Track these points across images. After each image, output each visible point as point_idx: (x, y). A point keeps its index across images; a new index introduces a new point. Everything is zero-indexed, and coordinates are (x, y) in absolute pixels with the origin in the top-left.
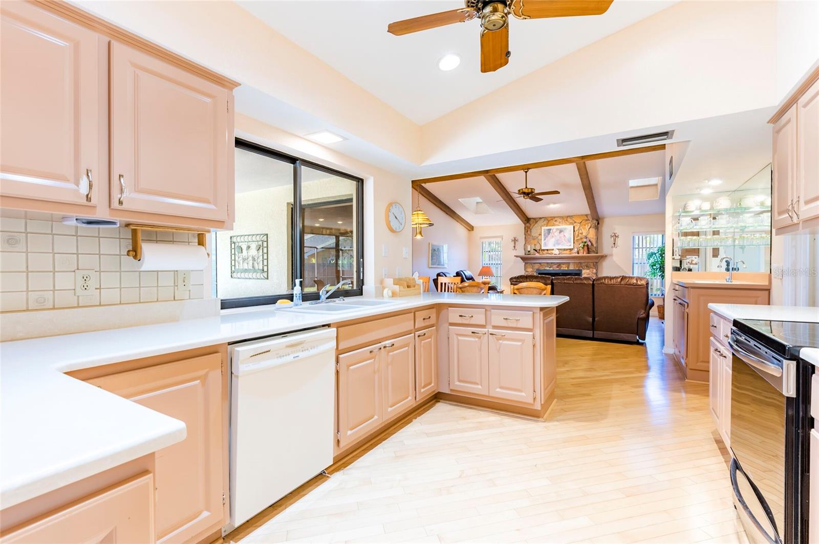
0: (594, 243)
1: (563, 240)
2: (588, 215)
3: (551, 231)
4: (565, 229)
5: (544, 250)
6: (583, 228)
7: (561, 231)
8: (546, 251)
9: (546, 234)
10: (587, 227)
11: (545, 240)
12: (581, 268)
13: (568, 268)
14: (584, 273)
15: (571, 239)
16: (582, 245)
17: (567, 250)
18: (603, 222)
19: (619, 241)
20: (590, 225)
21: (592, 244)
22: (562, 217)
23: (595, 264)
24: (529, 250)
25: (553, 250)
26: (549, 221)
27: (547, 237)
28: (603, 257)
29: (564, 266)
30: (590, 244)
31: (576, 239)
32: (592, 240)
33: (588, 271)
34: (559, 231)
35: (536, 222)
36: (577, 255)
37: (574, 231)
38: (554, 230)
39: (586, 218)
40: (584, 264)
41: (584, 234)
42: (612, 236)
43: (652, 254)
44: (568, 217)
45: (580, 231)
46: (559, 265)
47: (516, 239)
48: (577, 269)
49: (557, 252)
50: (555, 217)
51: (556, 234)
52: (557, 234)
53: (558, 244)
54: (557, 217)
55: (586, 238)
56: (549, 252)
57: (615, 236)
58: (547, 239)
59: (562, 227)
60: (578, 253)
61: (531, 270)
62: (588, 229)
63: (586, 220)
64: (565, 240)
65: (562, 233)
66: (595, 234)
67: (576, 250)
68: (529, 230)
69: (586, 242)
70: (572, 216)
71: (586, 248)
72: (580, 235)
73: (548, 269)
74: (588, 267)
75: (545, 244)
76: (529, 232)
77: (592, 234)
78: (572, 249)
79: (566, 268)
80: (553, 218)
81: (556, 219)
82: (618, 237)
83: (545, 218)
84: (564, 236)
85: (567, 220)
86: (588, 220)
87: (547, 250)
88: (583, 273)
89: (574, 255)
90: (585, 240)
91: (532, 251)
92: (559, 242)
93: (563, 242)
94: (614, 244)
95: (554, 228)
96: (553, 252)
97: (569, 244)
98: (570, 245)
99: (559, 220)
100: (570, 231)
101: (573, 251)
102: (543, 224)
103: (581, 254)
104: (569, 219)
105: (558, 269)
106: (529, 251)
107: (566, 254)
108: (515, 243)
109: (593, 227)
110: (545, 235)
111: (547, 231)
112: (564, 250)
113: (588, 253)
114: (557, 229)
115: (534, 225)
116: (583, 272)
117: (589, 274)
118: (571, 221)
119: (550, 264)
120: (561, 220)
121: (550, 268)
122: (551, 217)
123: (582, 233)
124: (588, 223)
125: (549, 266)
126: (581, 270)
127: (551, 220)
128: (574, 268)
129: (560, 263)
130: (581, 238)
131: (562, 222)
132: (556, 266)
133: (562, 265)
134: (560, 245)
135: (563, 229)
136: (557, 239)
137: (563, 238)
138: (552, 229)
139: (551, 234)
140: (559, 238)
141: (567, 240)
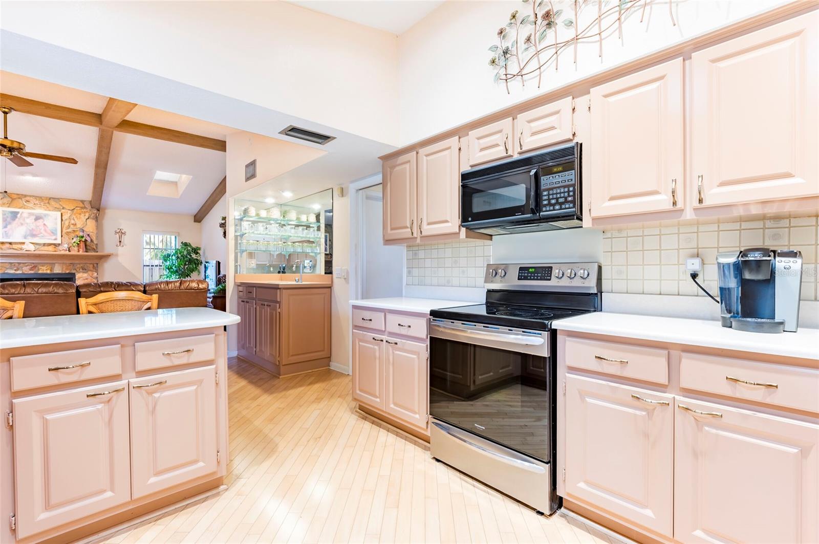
0: (94, 239)
1: (42, 231)
2: (85, 201)
3: (19, 215)
6: (77, 217)
7: (37, 218)
8: (8, 245)
9: (8, 219)
10: (83, 217)
11: (5, 227)
12: (73, 272)
13: (51, 270)
14: (79, 278)
15: (56, 230)
16: (76, 240)
17: (50, 245)
18: (104, 213)
19: (125, 239)
20: (87, 215)
21: (92, 241)
22: (41, 197)
23: (95, 265)
25: (24, 243)
26: (13, 199)
27: (10, 223)
28: (106, 257)
29: (44, 268)
30: (88, 239)
31: (64, 231)
32: (91, 234)
33: (85, 275)
34: (34, 217)
36: (67, 252)
37: (62, 220)
38: (25, 215)
39: (82, 205)
40: (78, 266)
41: (79, 226)
42: (116, 233)
43: (169, 256)
44: (50, 199)
45: (73, 222)
46: (35, 267)
48: (67, 272)
49: (32, 248)
50: (25, 196)
51: (28, 221)
52: (30, 220)
53: (34, 236)
54: (30, 196)
55: (83, 231)
56: (14, 246)
57: (121, 233)
58: (9, 227)
59: (39, 211)
60: (69, 251)
62: (85, 220)
63: (82, 208)
64: (45, 231)
65: (41, 221)
66: (95, 228)
67: (66, 246)
69: (82, 237)
70: (58, 199)
71: (82, 245)
72: (72, 226)
73: (12, 272)
74: (84, 270)
75: (6, 235)
77: (90, 227)
78: (59, 244)
79: (49, 272)
80: (21, 196)
81: (28, 198)
82: (124, 233)
84: (44, 224)
85: (49, 203)
86: (85, 208)
87: (10, 243)
88: (76, 278)
89: (63, 253)
90: (81, 234)
92: (34, 233)
93: (41, 233)
94: (120, 242)
95: (24, 212)
96: (23, 247)
97: (54, 237)
98: (56, 239)
99: (34, 201)
100: (56, 219)
101: (60, 248)
102: (1, 202)
103: (72, 253)
104: (52, 202)
105: (32, 272)
107: (50, 250)
109: (93, 219)
111: (10, 215)
112: (44, 245)
113: (86, 252)
114: (30, 214)
116: (77, 276)
117: (86, 279)
118: (57, 206)
119: (17, 264)
120: (38, 201)
121: (15, 270)
122: (18, 194)
123: (76, 224)
124: (85, 212)
125: (15, 268)
126: (74, 274)
127: (19, 198)
128: (62, 270)
129: (35, 264)
130: (74, 231)
131: (40, 204)
132: (28, 267)
133: (40, 267)
134: (37, 238)
135: (42, 215)
136: (30, 229)
137: (42, 228)
138: (20, 213)
139: (17, 219)
140: (34, 228)
141: (49, 232)
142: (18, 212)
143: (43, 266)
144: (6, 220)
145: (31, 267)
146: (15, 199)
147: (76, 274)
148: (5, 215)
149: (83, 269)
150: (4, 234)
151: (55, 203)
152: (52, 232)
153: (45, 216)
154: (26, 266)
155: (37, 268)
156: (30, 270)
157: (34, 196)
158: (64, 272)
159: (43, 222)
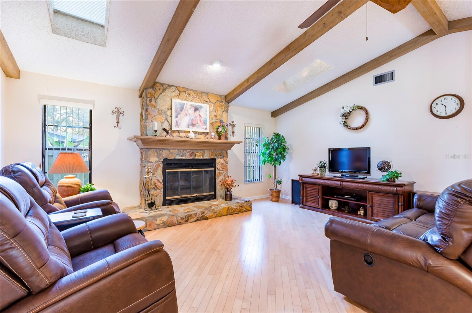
1: (198, 121)
2: (222, 96)
3: (185, 107)
4: (201, 107)
5: (174, 131)
6: (217, 109)
7: (196, 109)
8: (177, 133)
9: (179, 110)
10: (221, 110)
11: (176, 117)
12: (215, 157)
14: (219, 163)
15: (207, 121)
17: (202, 133)
20: (223, 108)
22: (197, 91)
24: (156, 129)
27: (179, 114)
29: (198, 154)
31: (211, 121)
33: (221, 160)
34: (193, 109)
35: (164, 90)
38: (188, 107)
39: (220, 99)
40: (218, 152)
41: (219, 117)
42: (230, 125)
44: (203, 92)
45: (215, 113)
47: (121, 111)
48: (212, 158)
49: (192, 136)
50: (188, 89)
51: (190, 112)
52: (192, 111)
53: (193, 125)
54: (191, 90)
55: (221, 122)
56: (182, 134)
57: (233, 125)
58: (179, 117)
60: (212, 139)
61: (157, 159)
63: (220, 102)
64: (200, 121)
65: (197, 112)
66: (227, 119)
68: (153, 99)
69: (224, 127)
70: (208, 93)
72: (214, 117)
73: (179, 157)
75: (177, 125)
76: (153, 102)
78: (208, 133)
79: (201, 157)
80: (186, 90)
81: (189, 92)
82: (235, 125)
83: (177, 88)
84: (200, 115)
85: (201, 96)
86: (222, 102)
87: (179, 132)
88: (217, 163)
90: (223, 124)
91: (160, 132)
92: (194, 123)
93: (198, 123)
94: (233, 132)
95: (188, 104)
97: (205, 127)
98: (206, 129)
99: (193, 94)
100: (207, 111)
101: (208, 136)
102: (173, 94)
104: (203, 96)
105: (192, 158)
106: (156, 131)
107: (202, 138)
108: (118, 118)
109: (226, 111)
110: (176, 111)
111: (179, 106)
112: (199, 133)
113: (219, 140)
114: (191, 106)
115: (161, 94)
118: (207, 99)
119: (182, 151)
120: (195, 95)
121: (182, 156)
122: (183, 88)
123: (217, 116)
124: (222, 106)
125: (181, 154)
126: (215, 159)
127: (184, 91)
128: (209, 157)
129: (193, 151)
130: (216, 121)
131: (196, 97)
132: (189, 153)
133: (196, 153)
134: (195, 127)
135: (198, 107)
136: (192, 119)
137: (198, 118)
138: (186, 104)
139: (184, 110)
140: (194, 118)
141: (202, 122)
142: (184, 104)
143: (198, 152)
144: (177, 111)
145: (190, 153)
146: (181, 92)
147: (216, 159)
148: (176, 106)
149: (220, 156)
150: (176, 123)
151: (205, 96)
152: (204, 123)
153: (200, 108)
154: (188, 153)
155: (194, 154)
156: (190, 156)
157: (193, 90)
158: (210, 158)
159: (199, 113)
